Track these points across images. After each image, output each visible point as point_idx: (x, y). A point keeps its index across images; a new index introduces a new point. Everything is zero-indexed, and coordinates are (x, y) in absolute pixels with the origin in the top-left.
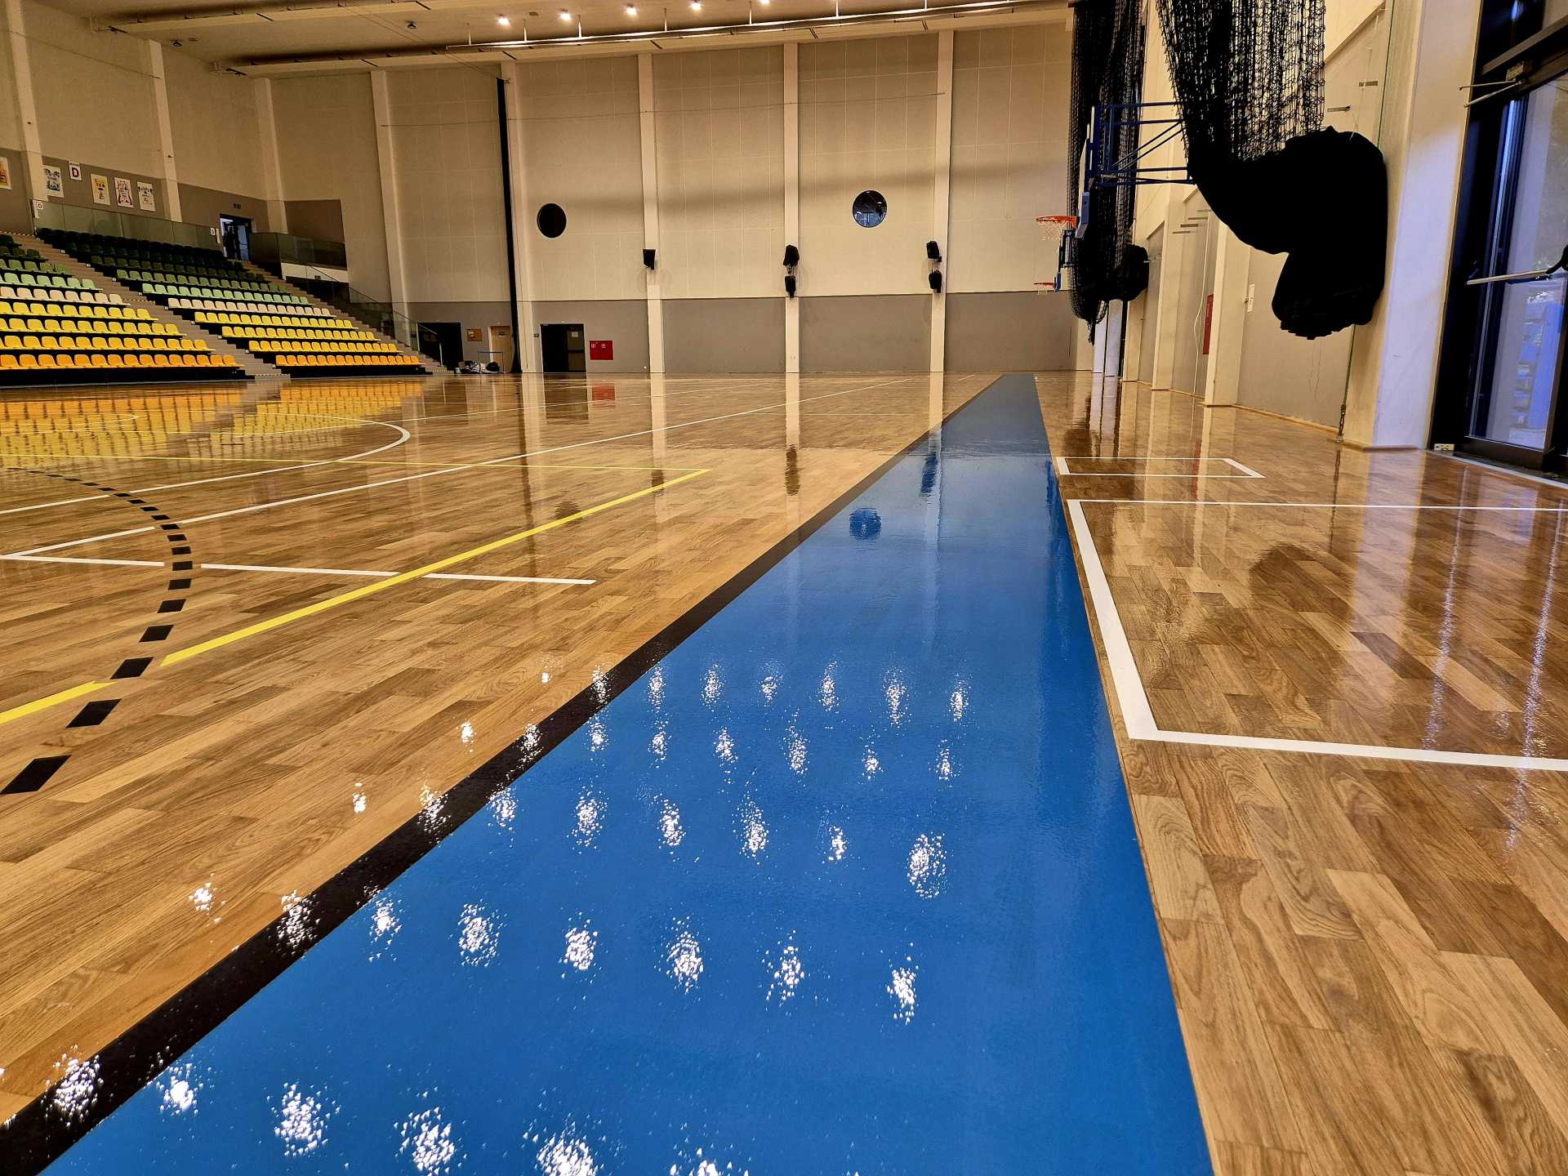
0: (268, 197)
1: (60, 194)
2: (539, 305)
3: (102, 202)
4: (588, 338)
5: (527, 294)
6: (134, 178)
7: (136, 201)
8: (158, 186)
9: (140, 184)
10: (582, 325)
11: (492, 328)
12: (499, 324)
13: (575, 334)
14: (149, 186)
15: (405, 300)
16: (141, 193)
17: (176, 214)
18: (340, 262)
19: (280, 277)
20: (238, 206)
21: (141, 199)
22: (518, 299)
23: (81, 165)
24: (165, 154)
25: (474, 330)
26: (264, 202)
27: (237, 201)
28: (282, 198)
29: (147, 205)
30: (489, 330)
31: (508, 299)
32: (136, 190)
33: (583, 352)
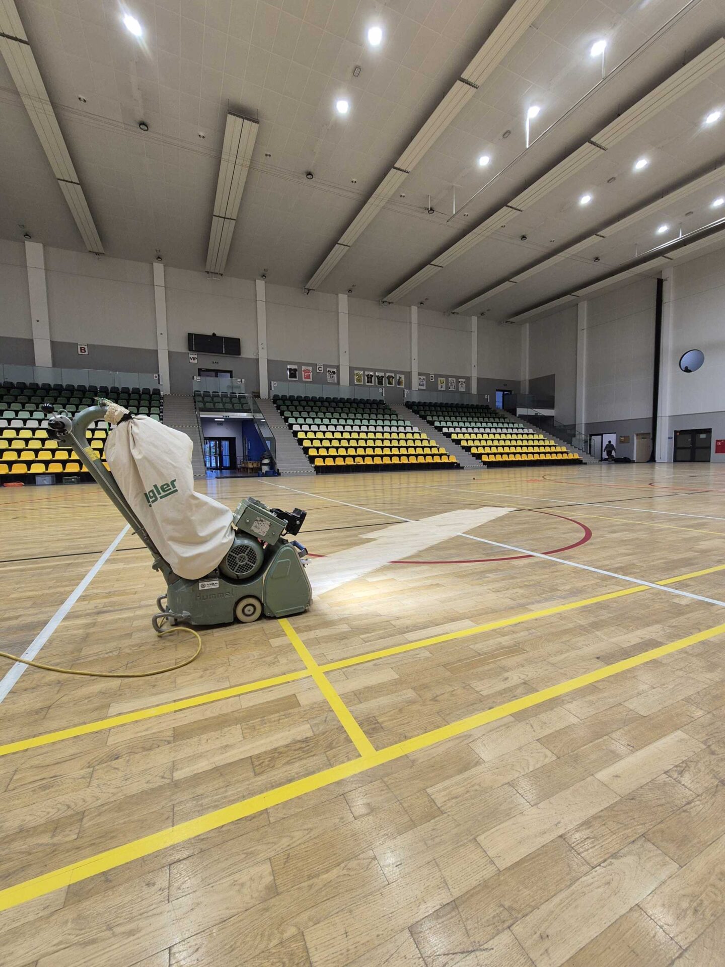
0: (522, 379)
1: (424, 388)
2: (672, 418)
3: (442, 389)
4: (715, 437)
5: (666, 410)
6: (457, 378)
7: (457, 387)
8: (468, 379)
9: (460, 380)
10: (711, 429)
11: (637, 435)
12: (642, 432)
13: (703, 436)
14: (464, 380)
15: (584, 422)
16: (460, 383)
17: (474, 391)
18: (551, 406)
19: (516, 415)
20: (505, 385)
21: (460, 386)
22: (659, 414)
23: (435, 375)
24: (473, 366)
25: (624, 437)
26: (519, 382)
27: (505, 383)
28: (527, 378)
29: (462, 389)
30: (635, 438)
31: (651, 415)
32: (458, 382)
33: (710, 448)
